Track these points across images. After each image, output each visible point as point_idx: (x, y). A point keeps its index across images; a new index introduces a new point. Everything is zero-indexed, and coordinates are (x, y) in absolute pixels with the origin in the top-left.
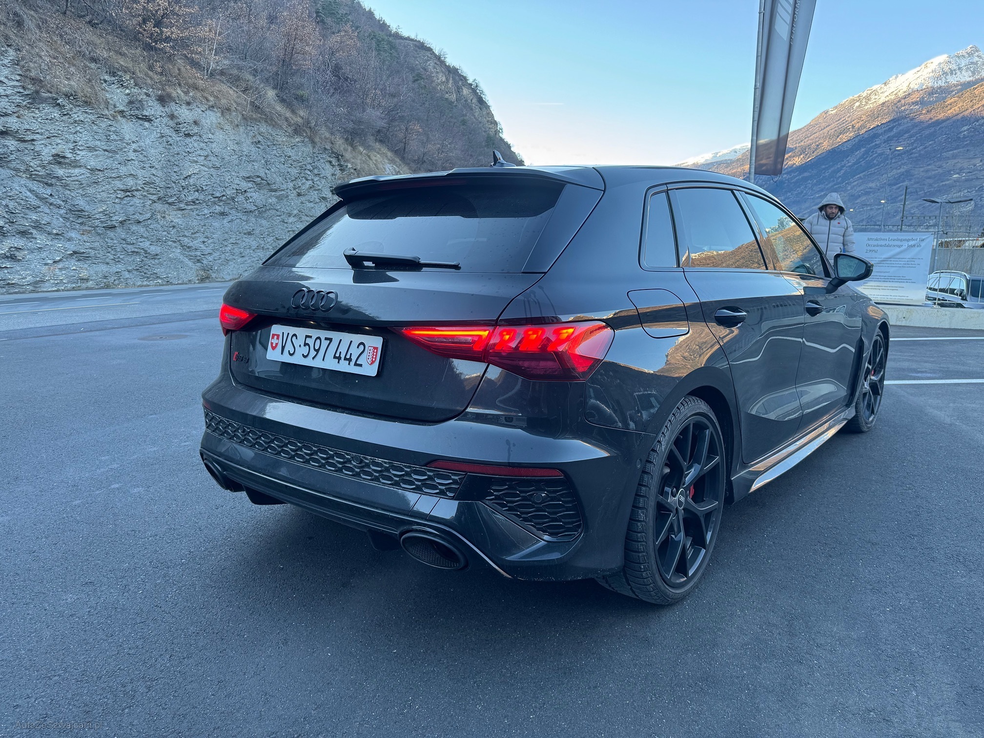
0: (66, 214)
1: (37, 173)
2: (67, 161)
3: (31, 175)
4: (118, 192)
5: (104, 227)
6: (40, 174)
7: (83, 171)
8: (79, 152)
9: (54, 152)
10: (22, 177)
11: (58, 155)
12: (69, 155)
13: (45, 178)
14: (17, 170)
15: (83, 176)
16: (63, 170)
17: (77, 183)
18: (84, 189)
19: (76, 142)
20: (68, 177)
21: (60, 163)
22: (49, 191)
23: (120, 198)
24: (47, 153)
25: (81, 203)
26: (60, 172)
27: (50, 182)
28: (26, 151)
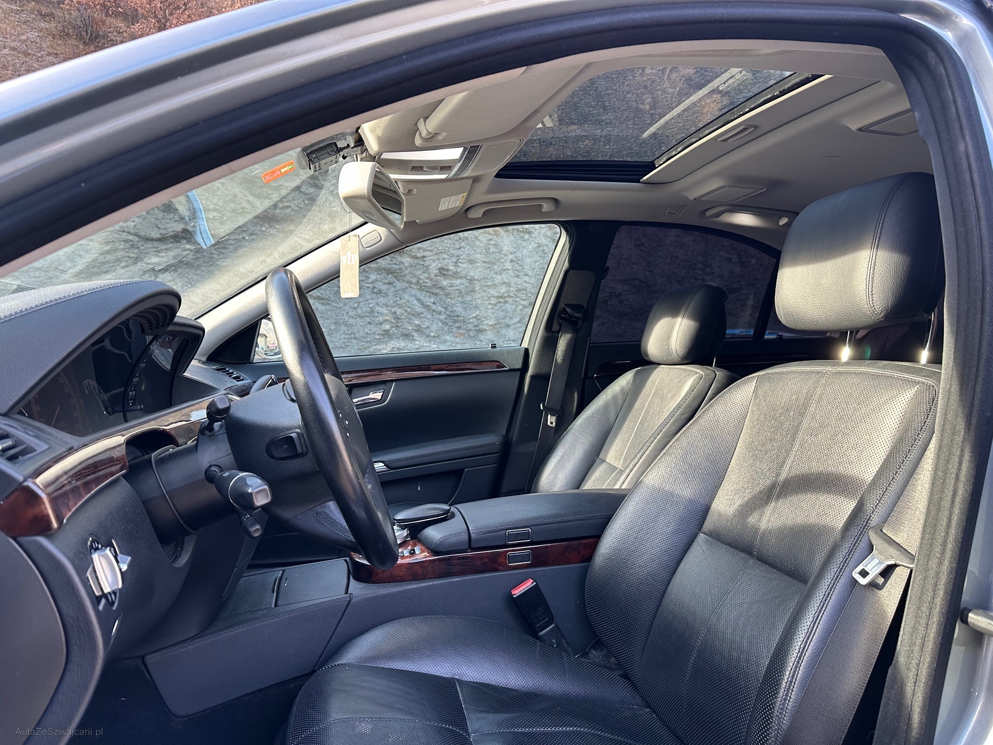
0: (446, 319)
1: (425, 284)
2: (450, 273)
3: (421, 286)
4: (492, 299)
5: (476, 330)
6: (428, 285)
7: (463, 281)
8: (460, 265)
9: (440, 265)
10: (414, 289)
11: (442, 268)
12: (452, 268)
13: (432, 288)
14: (410, 282)
15: (462, 286)
16: (448, 281)
17: (457, 292)
18: (463, 297)
19: (458, 256)
20: (450, 287)
21: (444, 275)
22: (432, 300)
23: (493, 304)
24: (434, 267)
25: (459, 309)
26: (445, 283)
27: (435, 291)
28: (418, 266)
